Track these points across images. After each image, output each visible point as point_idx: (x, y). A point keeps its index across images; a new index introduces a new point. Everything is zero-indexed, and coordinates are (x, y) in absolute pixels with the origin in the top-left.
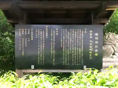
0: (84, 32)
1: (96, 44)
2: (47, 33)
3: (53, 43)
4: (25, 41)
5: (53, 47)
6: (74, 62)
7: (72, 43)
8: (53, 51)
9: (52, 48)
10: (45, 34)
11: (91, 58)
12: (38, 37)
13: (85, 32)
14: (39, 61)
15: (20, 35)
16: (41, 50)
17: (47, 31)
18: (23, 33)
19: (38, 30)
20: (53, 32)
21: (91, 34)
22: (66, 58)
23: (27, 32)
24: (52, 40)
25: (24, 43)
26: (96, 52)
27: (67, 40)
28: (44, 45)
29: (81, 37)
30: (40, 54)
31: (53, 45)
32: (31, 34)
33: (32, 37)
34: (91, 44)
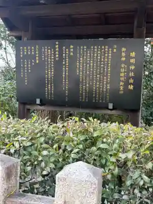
0: (112, 51)
1: (131, 71)
3: (65, 68)
4: (28, 65)
5: (65, 74)
6: (96, 97)
7: (93, 68)
8: (65, 79)
9: (64, 76)
11: (122, 92)
12: (45, 58)
13: (115, 50)
14: (47, 93)
15: (22, 56)
16: (49, 77)
17: (57, 49)
18: (25, 53)
19: (45, 49)
20: (66, 51)
21: (123, 54)
22: (84, 91)
23: (31, 52)
24: (64, 63)
26: (131, 84)
27: (87, 64)
28: (53, 71)
29: (108, 59)
30: (48, 84)
31: (66, 70)
32: (35, 54)
33: (37, 58)
34: (123, 70)
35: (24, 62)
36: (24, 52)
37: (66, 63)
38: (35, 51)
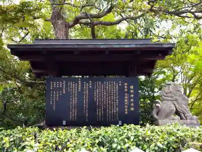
0: (118, 85)
1: (132, 98)
2: (80, 86)
3: (86, 96)
4: (56, 95)
5: (86, 101)
6: (109, 117)
7: (106, 96)
8: (86, 105)
9: (85, 102)
10: (78, 87)
11: (127, 113)
12: (70, 90)
13: (120, 85)
14: (71, 116)
15: (51, 88)
16: (73, 104)
17: (80, 84)
18: (55, 86)
19: (70, 83)
20: (86, 85)
21: (126, 87)
22: (100, 113)
23: (59, 85)
25: (56, 97)
26: (132, 107)
27: (101, 93)
28: (76, 99)
29: (116, 90)
30: (72, 109)
31: (86, 98)
32: (63, 87)
33: (64, 90)
34: (126, 97)
35: (53, 93)
36: (53, 86)
37: (86, 93)
38: (63, 85)
